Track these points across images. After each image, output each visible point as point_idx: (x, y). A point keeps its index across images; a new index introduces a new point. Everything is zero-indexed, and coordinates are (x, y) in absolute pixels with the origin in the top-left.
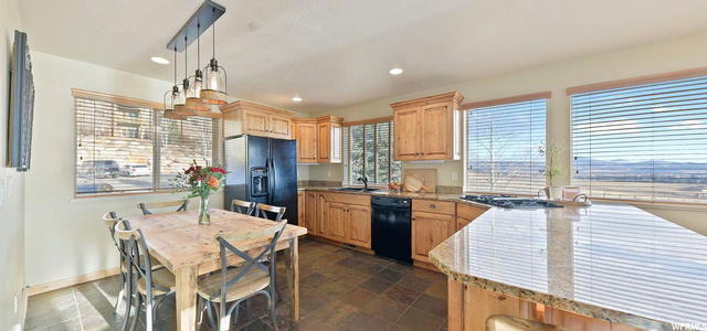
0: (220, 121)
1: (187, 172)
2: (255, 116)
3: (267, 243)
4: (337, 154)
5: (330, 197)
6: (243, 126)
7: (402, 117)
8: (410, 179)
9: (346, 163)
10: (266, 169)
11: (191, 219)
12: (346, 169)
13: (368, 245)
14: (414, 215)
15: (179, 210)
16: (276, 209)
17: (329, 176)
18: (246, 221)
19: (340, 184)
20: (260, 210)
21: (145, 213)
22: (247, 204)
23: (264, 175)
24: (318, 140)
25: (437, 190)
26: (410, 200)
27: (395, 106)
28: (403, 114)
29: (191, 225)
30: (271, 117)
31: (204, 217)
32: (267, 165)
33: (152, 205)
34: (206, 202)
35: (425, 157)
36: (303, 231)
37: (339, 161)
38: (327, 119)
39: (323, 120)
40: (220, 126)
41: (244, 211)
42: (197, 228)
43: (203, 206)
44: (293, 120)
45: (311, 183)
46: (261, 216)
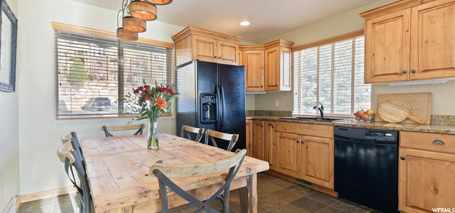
0: (173, 50)
1: (136, 92)
2: (204, 42)
3: (220, 180)
4: (287, 82)
5: (281, 126)
6: (192, 52)
7: (378, 27)
8: (385, 106)
9: (296, 90)
10: (214, 95)
11: (142, 143)
12: (296, 97)
13: (330, 184)
14: (402, 152)
15: (136, 134)
16: (227, 137)
17: (278, 105)
18: (195, 147)
19: (290, 113)
20: (210, 137)
21: (108, 135)
22: (196, 130)
23: (213, 101)
24: (266, 68)
25: (433, 120)
26: (397, 133)
27: (367, 15)
28: (380, 23)
29: (141, 150)
30: (219, 43)
31: (153, 142)
32: (216, 92)
33: (114, 128)
34: (155, 125)
35: (417, 76)
36: (264, 166)
37: (289, 89)
38: (277, 43)
39: (271, 46)
40: (173, 56)
41: (193, 137)
42: (145, 152)
43: (152, 130)
44: (241, 48)
45: (257, 113)
46: (210, 144)
